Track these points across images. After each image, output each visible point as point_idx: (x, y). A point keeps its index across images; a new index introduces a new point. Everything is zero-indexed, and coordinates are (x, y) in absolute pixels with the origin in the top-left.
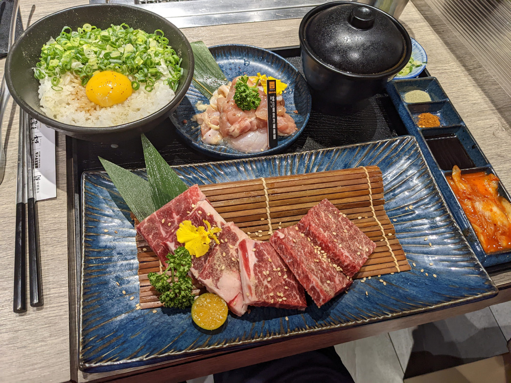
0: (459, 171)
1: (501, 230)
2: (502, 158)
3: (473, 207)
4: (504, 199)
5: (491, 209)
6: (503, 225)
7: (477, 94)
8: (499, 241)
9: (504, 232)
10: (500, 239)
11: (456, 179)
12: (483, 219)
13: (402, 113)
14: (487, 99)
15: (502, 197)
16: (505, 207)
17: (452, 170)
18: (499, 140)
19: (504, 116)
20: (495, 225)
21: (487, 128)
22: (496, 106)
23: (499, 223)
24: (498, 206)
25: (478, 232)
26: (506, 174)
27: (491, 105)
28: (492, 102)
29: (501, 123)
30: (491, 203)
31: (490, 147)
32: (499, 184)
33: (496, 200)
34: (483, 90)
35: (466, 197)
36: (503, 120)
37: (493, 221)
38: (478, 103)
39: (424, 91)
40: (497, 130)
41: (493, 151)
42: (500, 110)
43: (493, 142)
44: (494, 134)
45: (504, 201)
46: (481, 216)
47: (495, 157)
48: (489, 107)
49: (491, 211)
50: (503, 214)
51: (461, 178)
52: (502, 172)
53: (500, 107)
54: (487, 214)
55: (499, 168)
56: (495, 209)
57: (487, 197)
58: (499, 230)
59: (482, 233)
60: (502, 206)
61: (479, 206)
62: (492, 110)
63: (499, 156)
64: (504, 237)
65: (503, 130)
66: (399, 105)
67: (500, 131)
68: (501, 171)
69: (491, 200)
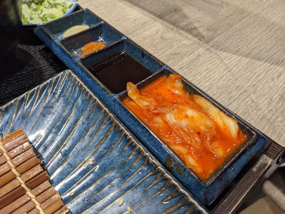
0: (134, 86)
1: (208, 136)
2: (178, 55)
3: (166, 122)
4: (195, 96)
5: (186, 115)
6: (207, 128)
7: (135, 12)
8: (213, 152)
9: (214, 137)
10: (213, 150)
11: (134, 98)
12: (182, 133)
13: (57, 51)
14: (146, 12)
15: (192, 94)
16: (201, 104)
17: (126, 89)
18: (169, 41)
19: (165, 20)
20: (199, 133)
21: (154, 35)
22: (155, 14)
23: (202, 128)
24: (192, 107)
25: (183, 155)
26: (188, 69)
27: (151, 15)
28: (151, 12)
29: (165, 26)
30: (182, 107)
31: (163, 51)
32: (183, 81)
33: (187, 101)
34: (140, 7)
35: (153, 113)
36: (166, 23)
37: (194, 130)
38: (139, 18)
39: (82, 24)
40: (163, 33)
41: (167, 53)
42: (160, 17)
43: (164, 45)
44: (162, 38)
45: (197, 98)
46: (178, 130)
47: (171, 57)
48: (150, 17)
49: (187, 118)
50: (202, 114)
51: (140, 94)
52: (184, 68)
53: (158, 14)
54: (184, 123)
55: (179, 66)
56: (190, 112)
57: (176, 103)
58: (206, 138)
59: (189, 153)
60: (197, 104)
61: (171, 118)
62: (153, 19)
63: (174, 54)
64: (216, 143)
65: (169, 32)
66: (51, 45)
67: (166, 33)
68: (182, 68)
69: (182, 104)
